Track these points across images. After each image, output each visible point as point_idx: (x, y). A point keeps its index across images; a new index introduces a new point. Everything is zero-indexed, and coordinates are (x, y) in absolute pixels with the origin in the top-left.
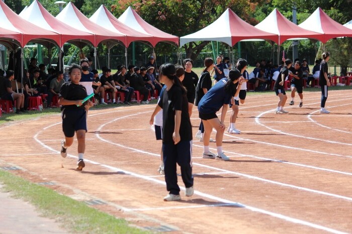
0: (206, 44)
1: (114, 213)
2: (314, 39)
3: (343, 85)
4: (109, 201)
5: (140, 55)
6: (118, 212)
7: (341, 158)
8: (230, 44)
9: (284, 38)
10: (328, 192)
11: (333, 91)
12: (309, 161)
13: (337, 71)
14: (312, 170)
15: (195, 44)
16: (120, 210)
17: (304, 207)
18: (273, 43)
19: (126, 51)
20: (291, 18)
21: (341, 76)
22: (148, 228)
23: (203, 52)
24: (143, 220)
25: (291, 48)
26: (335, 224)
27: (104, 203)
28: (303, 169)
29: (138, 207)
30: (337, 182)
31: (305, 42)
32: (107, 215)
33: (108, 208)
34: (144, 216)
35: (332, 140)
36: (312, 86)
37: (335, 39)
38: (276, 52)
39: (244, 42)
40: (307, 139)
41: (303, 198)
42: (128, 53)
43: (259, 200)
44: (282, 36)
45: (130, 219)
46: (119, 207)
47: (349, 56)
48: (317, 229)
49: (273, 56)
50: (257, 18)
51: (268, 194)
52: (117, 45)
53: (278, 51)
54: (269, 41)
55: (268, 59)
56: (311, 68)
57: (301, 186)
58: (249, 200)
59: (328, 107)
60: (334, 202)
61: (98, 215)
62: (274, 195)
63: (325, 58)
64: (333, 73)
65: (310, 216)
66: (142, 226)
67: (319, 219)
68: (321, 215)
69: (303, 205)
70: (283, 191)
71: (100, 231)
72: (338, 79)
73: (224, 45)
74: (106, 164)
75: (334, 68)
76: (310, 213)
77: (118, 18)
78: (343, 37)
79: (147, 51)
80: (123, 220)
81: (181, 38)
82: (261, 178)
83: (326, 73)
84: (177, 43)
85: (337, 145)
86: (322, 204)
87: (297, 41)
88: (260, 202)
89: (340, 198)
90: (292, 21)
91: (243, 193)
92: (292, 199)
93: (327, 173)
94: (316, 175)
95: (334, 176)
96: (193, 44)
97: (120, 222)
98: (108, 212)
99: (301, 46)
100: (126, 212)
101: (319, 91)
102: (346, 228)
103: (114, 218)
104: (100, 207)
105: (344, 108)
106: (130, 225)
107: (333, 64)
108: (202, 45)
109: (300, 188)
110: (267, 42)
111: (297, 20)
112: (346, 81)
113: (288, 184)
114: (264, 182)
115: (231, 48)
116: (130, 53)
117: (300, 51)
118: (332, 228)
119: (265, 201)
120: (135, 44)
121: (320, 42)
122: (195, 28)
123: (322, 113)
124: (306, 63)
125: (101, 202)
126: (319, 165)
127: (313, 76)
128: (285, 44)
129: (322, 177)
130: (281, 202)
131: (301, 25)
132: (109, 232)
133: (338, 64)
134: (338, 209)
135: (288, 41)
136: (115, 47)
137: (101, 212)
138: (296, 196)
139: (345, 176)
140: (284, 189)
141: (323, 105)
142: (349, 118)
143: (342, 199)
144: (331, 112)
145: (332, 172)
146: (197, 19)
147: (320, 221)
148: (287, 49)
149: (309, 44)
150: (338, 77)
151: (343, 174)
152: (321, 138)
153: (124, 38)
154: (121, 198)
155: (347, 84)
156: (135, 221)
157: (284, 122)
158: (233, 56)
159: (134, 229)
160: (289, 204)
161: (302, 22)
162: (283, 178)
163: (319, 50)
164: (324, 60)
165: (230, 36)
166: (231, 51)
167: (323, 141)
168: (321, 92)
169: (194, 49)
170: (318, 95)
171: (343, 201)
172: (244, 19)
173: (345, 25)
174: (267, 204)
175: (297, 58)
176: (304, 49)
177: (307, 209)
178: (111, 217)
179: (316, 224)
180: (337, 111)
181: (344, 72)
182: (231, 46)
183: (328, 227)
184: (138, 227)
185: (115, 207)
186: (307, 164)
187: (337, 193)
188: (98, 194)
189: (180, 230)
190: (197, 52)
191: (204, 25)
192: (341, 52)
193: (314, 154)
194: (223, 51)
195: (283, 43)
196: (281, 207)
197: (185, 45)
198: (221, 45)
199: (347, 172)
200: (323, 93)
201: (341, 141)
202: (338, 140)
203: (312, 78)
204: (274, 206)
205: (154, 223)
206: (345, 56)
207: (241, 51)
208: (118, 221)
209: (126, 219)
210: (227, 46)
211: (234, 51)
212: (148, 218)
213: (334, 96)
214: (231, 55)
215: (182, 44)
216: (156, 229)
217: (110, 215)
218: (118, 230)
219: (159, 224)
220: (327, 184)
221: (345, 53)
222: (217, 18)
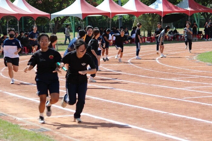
0: (67, 18)
1: (12, 121)
2: (131, 14)
3: (149, 42)
4: (9, 114)
5: (27, 25)
6: (14, 121)
7: (148, 86)
8: (81, 18)
9: (114, 14)
10: (141, 106)
11: (143, 46)
12: (129, 88)
13: (145, 34)
14: (131, 93)
15: (61, 18)
16: (15, 119)
17: (126, 115)
18: (107, 17)
19: (18, 23)
20: (117, 2)
21: (148, 37)
22: (32, 130)
23: (65, 23)
24: (30, 125)
25: (118, 20)
26: (144, 125)
27: (5, 115)
28: (126, 93)
29: (26, 117)
30: (146, 100)
31: (126, 16)
32: (7, 122)
33: (8, 118)
34: (30, 122)
35: (142, 75)
36: (131, 43)
37: (144, 14)
38: (109, 23)
39: (90, 17)
40: (128, 75)
41: (126, 110)
42: (19, 24)
43: (99, 112)
44: (112, 13)
45: (21, 124)
46: (14, 117)
47: (152, 25)
48: (134, 128)
49: (107, 25)
50: (97, 2)
51: (104, 108)
52: (12, 19)
53: (110, 22)
54: (105, 16)
55: (104, 27)
56: (130, 32)
57: (124, 103)
58: (93, 112)
59: (140, 55)
60: (144, 112)
61: (2, 122)
62: (108, 109)
63: (139, 26)
64: (143, 35)
65: (130, 121)
66: (28, 129)
67: (135, 122)
68: (136, 120)
69: (125, 114)
70: (113, 106)
71: (3, 132)
72: (146, 39)
73: (78, 19)
74: (7, 92)
75: (143, 32)
76: (130, 119)
77: (13, 2)
78: (148, 13)
79: (31, 23)
80: (17, 125)
81: (52, 14)
82: (101, 98)
83: (139, 35)
84: (49, 17)
85: (146, 78)
86: (136, 113)
87: (121, 16)
88: (100, 113)
89: (147, 110)
90: (118, 4)
91: (90, 108)
92: (119, 111)
93: (140, 95)
94: (133, 96)
95: (144, 96)
96: (59, 18)
97: (16, 126)
98: (8, 120)
99: (124, 19)
100: (19, 120)
101: (135, 46)
102: (151, 127)
103: (12, 124)
104: (3, 117)
105: (150, 56)
106: (21, 128)
107: (143, 30)
108: (64, 19)
109: (123, 104)
110: (103, 17)
111: (122, 3)
112: (151, 40)
113: (117, 102)
114: (102, 101)
115: (82, 20)
116: (20, 24)
117: (123, 22)
118: (143, 127)
119: (103, 112)
120: (24, 18)
121: (135, 17)
122: (60, 9)
123: (137, 59)
124: (127, 29)
125: (3, 114)
126: (135, 90)
127: (131, 37)
128: (114, 18)
129: (137, 97)
130: (112, 113)
131: (124, 7)
132: (9, 132)
133: (146, 29)
134: (146, 116)
135: (116, 16)
136: (11, 20)
137: (4, 121)
138: (121, 109)
139: (151, 96)
140: (114, 105)
141: (137, 54)
142: (153, 62)
143: (149, 110)
144: (142, 58)
145: (142, 94)
146: (61, 3)
147: (135, 124)
148: (115, 21)
149: (128, 18)
150: (146, 37)
151: (149, 95)
152: (136, 74)
153: (17, 14)
154: (15, 112)
155: (152, 42)
156: (25, 125)
157: (114, 65)
158: (83, 25)
159: (24, 131)
160: (117, 114)
161: (124, 4)
162: (114, 98)
163: (135, 22)
164: (138, 28)
165: (81, 13)
166: (82, 22)
167: (137, 76)
168: (136, 47)
169: (59, 21)
170: (134, 48)
171: (149, 111)
172: (89, 3)
173: (149, 6)
174: (104, 114)
175: (122, 26)
176: (125, 21)
177: (128, 117)
178: (10, 123)
179: (133, 125)
180: (145, 58)
181: (149, 34)
182: (82, 19)
183: (141, 127)
184: (26, 129)
185: (12, 118)
186: (128, 90)
187: (146, 107)
188: (2, 109)
189: (52, 130)
190: (61, 23)
191: (65, 6)
192: (148, 23)
193: (132, 84)
194: (77, 22)
195: (113, 17)
196: (112, 116)
197: (54, 19)
198: (76, 19)
199: (151, 94)
200: (137, 47)
201: (148, 76)
202: (146, 75)
203: (130, 38)
204: (109, 115)
205: (36, 127)
206: (150, 25)
207: (88, 22)
208: (14, 126)
209: (19, 124)
210: (79, 19)
211: (84, 22)
212: (33, 124)
213: (144, 49)
214: (82, 25)
215: (52, 18)
216: (37, 130)
217: (9, 122)
218: (14, 131)
219: (39, 127)
220: (139, 101)
221: (150, 23)
222: (73, 2)
